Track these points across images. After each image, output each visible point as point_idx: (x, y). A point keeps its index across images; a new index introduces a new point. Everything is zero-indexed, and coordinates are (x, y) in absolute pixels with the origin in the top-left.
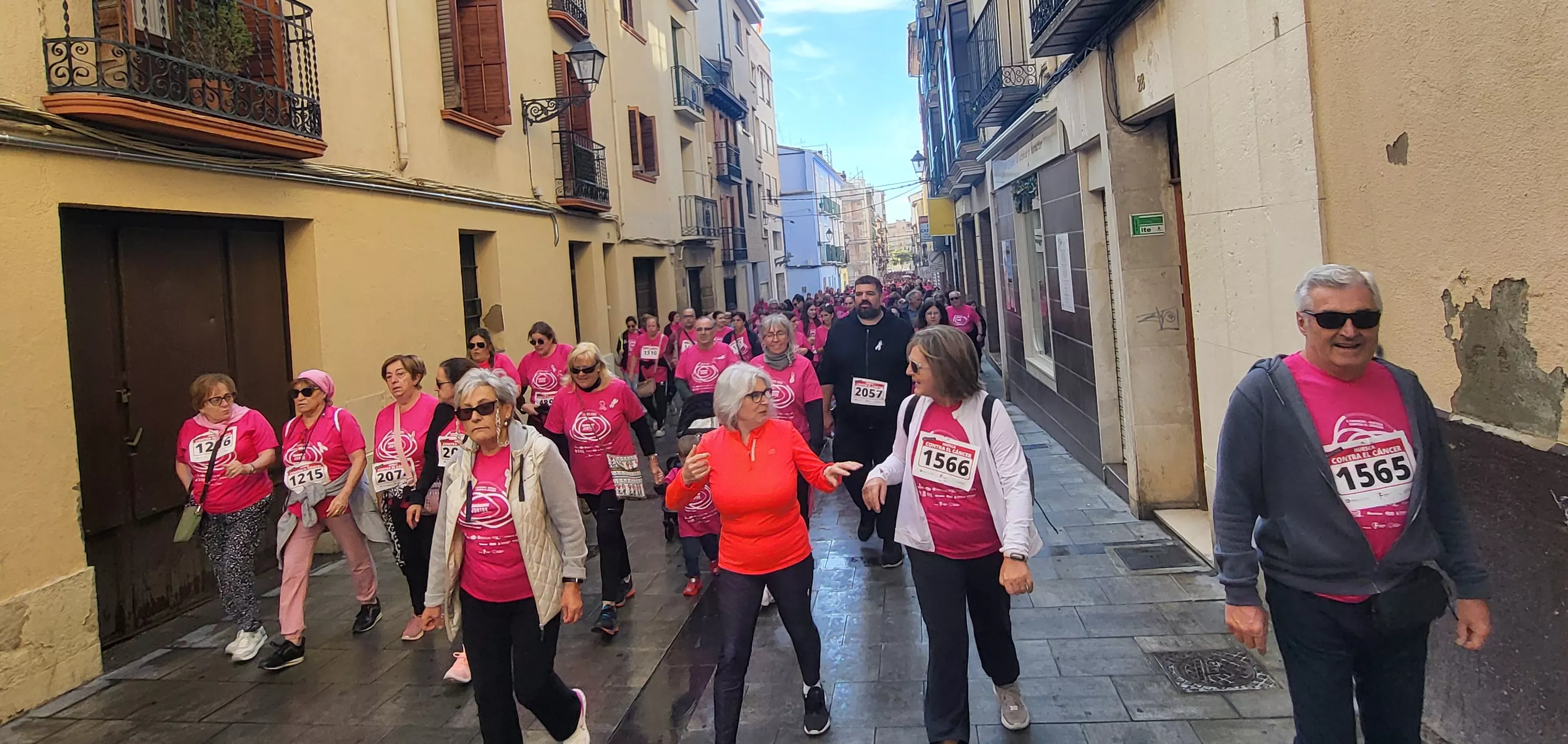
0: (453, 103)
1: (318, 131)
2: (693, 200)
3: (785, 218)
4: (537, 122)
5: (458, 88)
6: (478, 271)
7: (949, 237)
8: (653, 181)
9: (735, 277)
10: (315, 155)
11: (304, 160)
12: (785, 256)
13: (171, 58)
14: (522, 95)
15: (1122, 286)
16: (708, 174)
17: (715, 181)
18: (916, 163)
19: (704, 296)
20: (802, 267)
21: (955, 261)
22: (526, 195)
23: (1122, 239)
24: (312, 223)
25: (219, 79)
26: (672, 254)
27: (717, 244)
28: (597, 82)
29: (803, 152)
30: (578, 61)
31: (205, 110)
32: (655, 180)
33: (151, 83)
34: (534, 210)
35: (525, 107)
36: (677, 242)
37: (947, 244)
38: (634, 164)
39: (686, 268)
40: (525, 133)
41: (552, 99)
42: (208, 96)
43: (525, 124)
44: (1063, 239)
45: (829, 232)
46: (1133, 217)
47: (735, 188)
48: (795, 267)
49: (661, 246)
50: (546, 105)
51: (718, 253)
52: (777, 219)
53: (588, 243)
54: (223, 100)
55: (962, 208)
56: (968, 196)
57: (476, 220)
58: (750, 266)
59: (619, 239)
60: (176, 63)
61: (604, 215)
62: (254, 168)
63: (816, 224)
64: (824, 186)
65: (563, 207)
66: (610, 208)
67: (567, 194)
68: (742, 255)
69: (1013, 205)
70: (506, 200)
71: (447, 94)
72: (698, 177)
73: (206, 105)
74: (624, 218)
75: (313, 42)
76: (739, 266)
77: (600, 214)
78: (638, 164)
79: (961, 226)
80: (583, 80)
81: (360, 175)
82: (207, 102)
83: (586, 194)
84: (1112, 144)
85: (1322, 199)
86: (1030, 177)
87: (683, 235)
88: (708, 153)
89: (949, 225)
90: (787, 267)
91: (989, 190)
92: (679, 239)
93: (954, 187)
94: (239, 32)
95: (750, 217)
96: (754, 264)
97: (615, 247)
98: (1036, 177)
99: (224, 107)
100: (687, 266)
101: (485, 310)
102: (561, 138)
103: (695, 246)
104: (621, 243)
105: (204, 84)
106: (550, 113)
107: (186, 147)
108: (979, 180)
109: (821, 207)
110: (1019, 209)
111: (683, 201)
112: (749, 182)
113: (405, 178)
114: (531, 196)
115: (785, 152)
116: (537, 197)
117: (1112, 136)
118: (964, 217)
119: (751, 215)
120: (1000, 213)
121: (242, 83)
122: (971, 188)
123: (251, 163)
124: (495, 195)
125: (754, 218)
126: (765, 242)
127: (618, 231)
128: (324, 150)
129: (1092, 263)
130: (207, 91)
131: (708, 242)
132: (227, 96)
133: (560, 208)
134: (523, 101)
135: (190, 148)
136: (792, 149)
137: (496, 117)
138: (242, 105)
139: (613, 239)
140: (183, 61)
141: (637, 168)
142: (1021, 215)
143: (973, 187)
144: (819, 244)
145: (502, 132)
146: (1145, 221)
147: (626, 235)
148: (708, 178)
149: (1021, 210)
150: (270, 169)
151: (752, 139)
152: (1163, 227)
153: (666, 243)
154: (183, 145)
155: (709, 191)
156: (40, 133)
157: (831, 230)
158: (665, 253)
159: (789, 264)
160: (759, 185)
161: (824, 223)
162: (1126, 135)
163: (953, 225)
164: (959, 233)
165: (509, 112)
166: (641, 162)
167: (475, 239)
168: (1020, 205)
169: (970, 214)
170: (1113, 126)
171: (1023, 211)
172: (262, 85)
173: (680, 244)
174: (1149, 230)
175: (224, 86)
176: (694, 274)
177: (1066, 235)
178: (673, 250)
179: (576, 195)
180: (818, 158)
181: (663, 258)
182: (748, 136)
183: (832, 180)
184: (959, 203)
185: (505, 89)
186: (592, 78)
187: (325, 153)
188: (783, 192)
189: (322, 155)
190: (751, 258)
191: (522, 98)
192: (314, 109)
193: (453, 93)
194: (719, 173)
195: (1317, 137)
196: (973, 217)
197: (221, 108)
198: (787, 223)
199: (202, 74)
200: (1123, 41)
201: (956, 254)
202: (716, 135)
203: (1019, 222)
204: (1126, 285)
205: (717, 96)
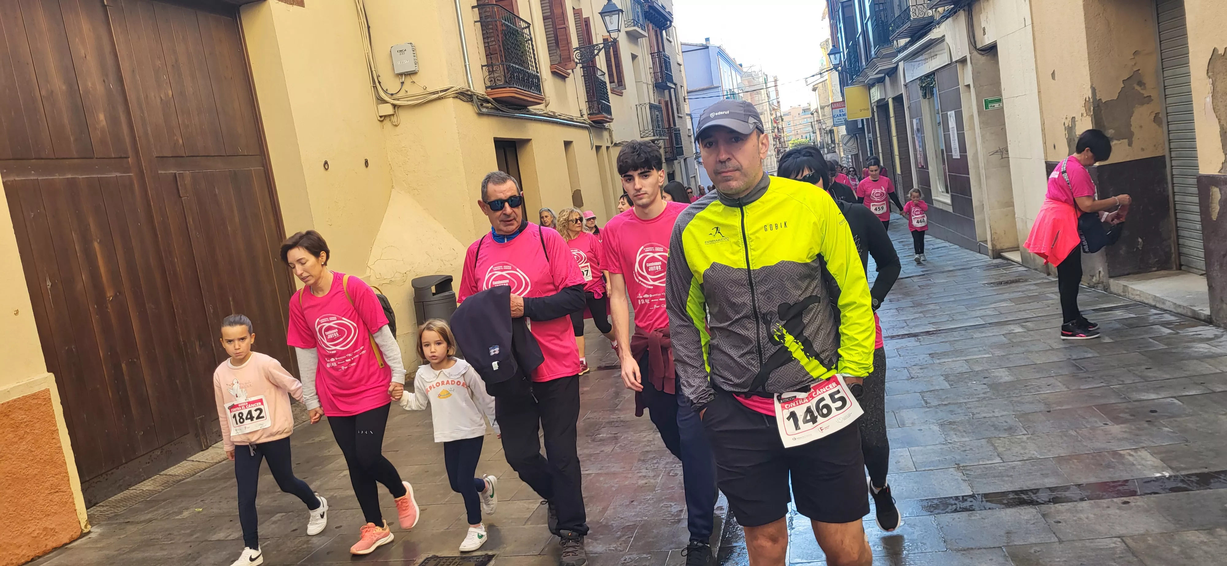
0: (556, 60)
2: (648, 107)
4: (580, 63)
7: (862, 120)
8: (624, 96)
9: (674, 171)
10: (539, 104)
15: (980, 138)
16: (650, 83)
17: (655, 88)
18: (832, 57)
21: (870, 141)
23: (980, 112)
29: (707, 47)
32: (622, 93)
34: (583, 125)
37: (860, 126)
38: (611, 83)
44: (951, 114)
46: (985, 100)
47: (666, 92)
50: (584, 51)
53: (601, 146)
55: (876, 94)
56: (882, 83)
58: (682, 162)
59: (612, 143)
61: (606, 125)
64: (727, 78)
65: (591, 121)
66: (612, 119)
67: (592, 111)
68: (680, 151)
69: (920, 93)
70: (575, 120)
72: (645, 86)
74: (615, 127)
76: (676, 162)
78: (614, 82)
79: (875, 110)
81: (540, 112)
83: (602, 111)
84: (973, 61)
85: (1039, 92)
86: (931, 75)
88: (648, 65)
89: (864, 110)
91: (903, 83)
93: (870, 77)
95: (679, 117)
96: (685, 160)
97: (611, 148)
98: (935, 75)
102: (584, 71)
104: (613, 145)
108: (893, 72)
110: (925, 96)
111: (639, 108)
112: (675, 85)
113: (548, 111)
114: (580, 116)
115: (689, 49)
116: (582, 116)
117: (972, 57)
118: (878, 101)
119: (680, 115)
120: (911, 99)
122: (884, 77)
123: (521, 112)
125: (681, 117)
126: (690, 139)
133: (589, 123)
136: (698, 45)
137: (566, 65)
139: (609, 144)
142: (926, 100)
143: (887, 77)
145: (570, 74)
146: (992, 102)
147: (617, 140)
148: (651, 87)
149: (926, 96)
150: (524, 114)
151: (673, 43)
152: (1001, 104)
155: (653, 97)
160: (681, 86)
162: (980, 56)
163: (868, 109)
164: (873, 115)
166: (616, 81)
167: (568, 145)
168: (925, 93)
169: (885, 99)
170: (973, 51)
171: (928, 97)
174: (994, 106)
177: (953, 112)
179: (599, 113)
180: (721, 53)
182: (670, 42)
183: (733, 72)
184: (873, 90)
185: (569, 45)
188: (689, 90)
190: (685, 154)
193: (555, 54)
194: (656, 80)
195: (1037, 68)
196: (888, 101)
200: (975, 8)
201: (871, 135)
202: (651, 47)
203: (925, 105)
204: (982, 137)
205: (651, 11)
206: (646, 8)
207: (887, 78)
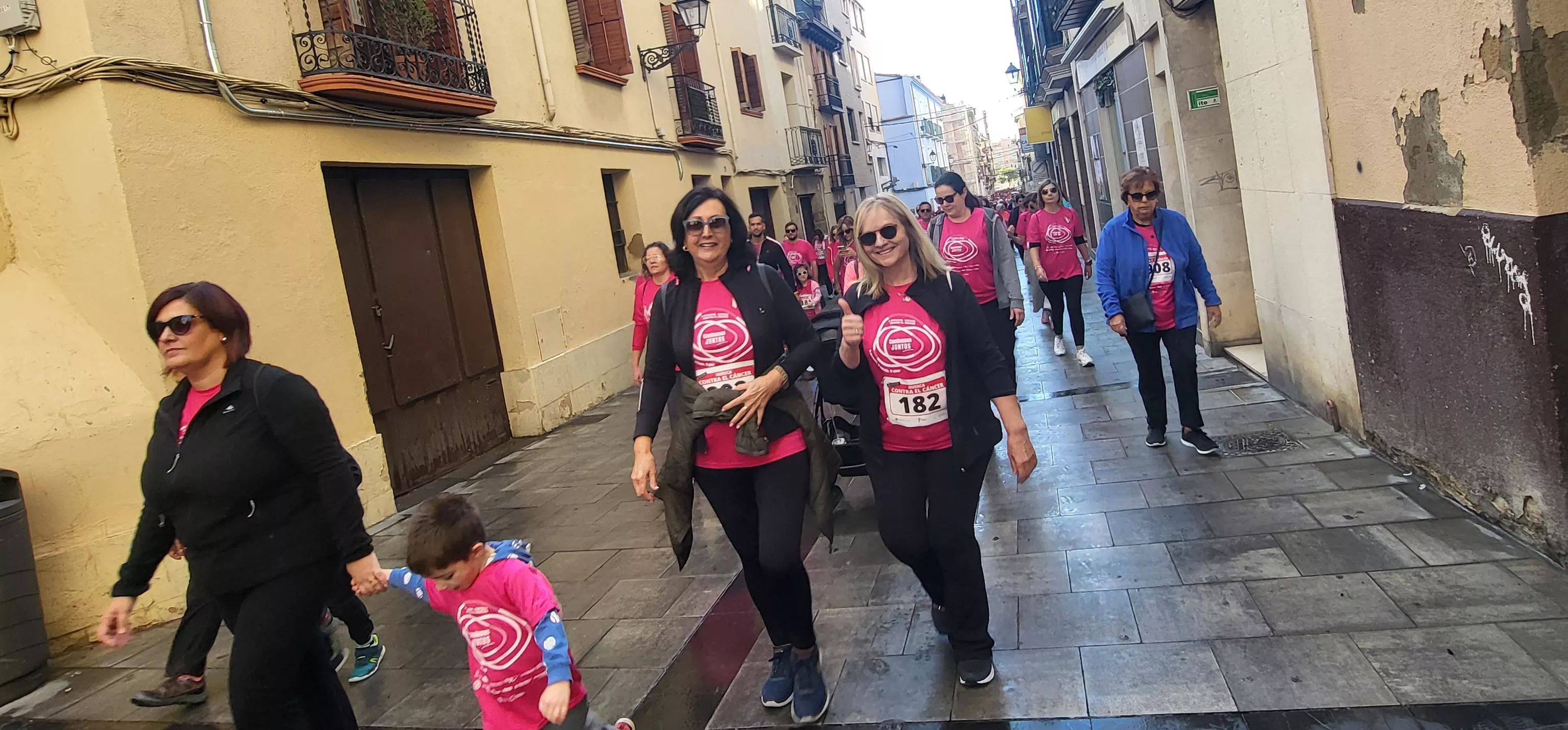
0: (583, 58)
1: (489, 91)
2: (799, 130)
3: (888, 145)
4: (654, 69)
5: (587, 45)
6: (619, 206)
7: (1048, 143)
8: (760, 116)
9: (844, 202)
10: (489, 111)
11: (480, 117)
12: (891, 181)
13: (381, 40)
14: (638, 46)
15: (1184, 155)
16: (810, 106)
17: (817, 112)
18: (1010, 74)
19: (816, 221)
20: (909, 190)
21: (1057, 166)
22: (652, 136)
23: (1182, 114)
24: (490, 169)
25: (414, 53)
26: (784, 183)
27: (825, 171)
28: (704, 27)
29: (901, 78)
30: (685, 9)
31: (409, 80)
32: (762, 115)
33: (371, 61)
34: (659, 148)
35: (642, 57)
36: (788, 171)
37: (1047, 150)
38: (741, 102)
39: (798, 196)
40: (645, 81)
41: (665, 47)
42: (410, 69)
43: (644, 73)
44: (1138, 124)
45: (933, 153)
46: (1191, 92)
47: (837, 117)
48: (902, 191)
49: (773, 176)
50: (661, 53)
51: (826, 180)
52: (880, 146)
53: (708, 176)
54: (420, 71)
55: (1057, 114)
56: (1061, 101)
57: (615, 160)
58: (857, 191)
59: (735, 171)
60: (385, 44)
61: (720, 150)
62: (445, 125)
63: (919, 148)
64: (922, 108)
65: (683, 144)
66: (724, 143)
67: (687, 132)
68: (850, 180)
69: (1097, 100)
70: (635, 141)
71: (578, 51)
72: (801, 109)
73: (409, 76)
74: (737, 152)
75: (475, 16)
76: (848, 191)
77: (716, 149)
78: (745, 101)
79: (1058, 130)
80: (690, 26)
81: (521, 127)
82: (410, 74)
83: (702, 131)
84: (1168, 30)
85: (1315, 51)
86: (1108, 71)
87: (792, 165)
88: (809, 86)
90: (894, 191)
91: (1076, 90)
92: (788, 168)
93: (1047, 94)
94: (424, 14)
95: (854, 144)
96: (862, 189)
97: (732, 179)
98: (1113, 70)
99: (421, 76)
100: (798, 194)
101: (628, 239)
102: (675, 82)
103: (804, 175)
104: (737, 175)
105: (406, 59)
106: (665, 60)
107: (396, 112)
108: (1068, 84)
109: (922, 130)
110: (1103, 105)
111: (789, 133)
112: (850, 111)
113: (555, 127)
114: (656, 136)
115: (883, 80)
116: (661, 137)
117: (1167, 23)
118: (1057, 122)
119: (855, 142)
120: (1087, 113)
121: (431, 55)
123: (443, 122)
124: (626, 137)
125: (858, 145)
126: (870, 167)
127: (733, 164)
128: (494, 106)
129: (1163, 141)
130: (409, 64)
131: (816, 170)
132: (422, 68)
133: (682, 146)
134: (640, 52)
135: (399, 113)
136: (890, 76)
137: (620, 68)
138: (433, 74)
139: (729, 172)
140: (389, 42)
141: (744, 105)
142: (1105, 109)
143: (1063, 91)
144: (924, 166)
145: (626, 81)
146: (1207, 94)
147: (740, 168)
148: (810, 110)
150: (456, 126)
151: (849, 68)
152: (1222, 98)
153: (777, 173)
154: (394, 110)
155: (813, 121)
156: (301, 109)
157: (935, 151)
158: (777, 182)
159: (896, 188)
160: (860, 113)
161: (927, 145)
162: (1179, 20)
163: (1050, 131)
164: (1057, 137)
165: (630, 62)
166: (747, 99)
167: (614, 177)
168: (1103, 100)
169: (1064, 119)
170: (1168, 13)
171: (1106, 105)
172: (444, 56)
173: (790, 173)
174: (1211, 102)
175: (419, 60)
176: (806, 201)
177: (1140, 119)
178: (784, 178)
179: (693, 133)
180: (916, 82)
181: (776, 187)
182: (845, 66)
183: (931, 102)
184: (1054, 109)
185: (625, 42)
186: (700, 24)
187: (495, 108)
188: (884, 119)
189: (493, 111)
190: (859, 184)
191: (639, 49)
192: (482, 72)
193: (584, 50)
194: (820, 104)
196: (1067, 120)
197: (420, 78)
198: (890, 149)
199: (404, 51)
201: (1057, 160)
202: (814, 68)
203: (1104, 116)
204: (1187, 154)
205: (812, 29)
206: (804, 24)
207: (1066, 93)
